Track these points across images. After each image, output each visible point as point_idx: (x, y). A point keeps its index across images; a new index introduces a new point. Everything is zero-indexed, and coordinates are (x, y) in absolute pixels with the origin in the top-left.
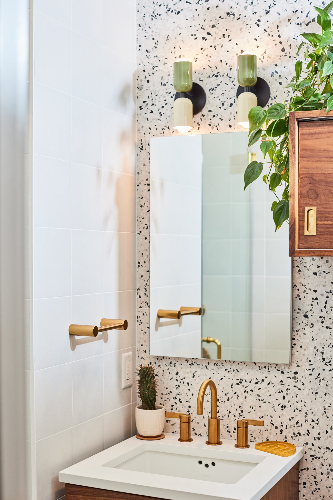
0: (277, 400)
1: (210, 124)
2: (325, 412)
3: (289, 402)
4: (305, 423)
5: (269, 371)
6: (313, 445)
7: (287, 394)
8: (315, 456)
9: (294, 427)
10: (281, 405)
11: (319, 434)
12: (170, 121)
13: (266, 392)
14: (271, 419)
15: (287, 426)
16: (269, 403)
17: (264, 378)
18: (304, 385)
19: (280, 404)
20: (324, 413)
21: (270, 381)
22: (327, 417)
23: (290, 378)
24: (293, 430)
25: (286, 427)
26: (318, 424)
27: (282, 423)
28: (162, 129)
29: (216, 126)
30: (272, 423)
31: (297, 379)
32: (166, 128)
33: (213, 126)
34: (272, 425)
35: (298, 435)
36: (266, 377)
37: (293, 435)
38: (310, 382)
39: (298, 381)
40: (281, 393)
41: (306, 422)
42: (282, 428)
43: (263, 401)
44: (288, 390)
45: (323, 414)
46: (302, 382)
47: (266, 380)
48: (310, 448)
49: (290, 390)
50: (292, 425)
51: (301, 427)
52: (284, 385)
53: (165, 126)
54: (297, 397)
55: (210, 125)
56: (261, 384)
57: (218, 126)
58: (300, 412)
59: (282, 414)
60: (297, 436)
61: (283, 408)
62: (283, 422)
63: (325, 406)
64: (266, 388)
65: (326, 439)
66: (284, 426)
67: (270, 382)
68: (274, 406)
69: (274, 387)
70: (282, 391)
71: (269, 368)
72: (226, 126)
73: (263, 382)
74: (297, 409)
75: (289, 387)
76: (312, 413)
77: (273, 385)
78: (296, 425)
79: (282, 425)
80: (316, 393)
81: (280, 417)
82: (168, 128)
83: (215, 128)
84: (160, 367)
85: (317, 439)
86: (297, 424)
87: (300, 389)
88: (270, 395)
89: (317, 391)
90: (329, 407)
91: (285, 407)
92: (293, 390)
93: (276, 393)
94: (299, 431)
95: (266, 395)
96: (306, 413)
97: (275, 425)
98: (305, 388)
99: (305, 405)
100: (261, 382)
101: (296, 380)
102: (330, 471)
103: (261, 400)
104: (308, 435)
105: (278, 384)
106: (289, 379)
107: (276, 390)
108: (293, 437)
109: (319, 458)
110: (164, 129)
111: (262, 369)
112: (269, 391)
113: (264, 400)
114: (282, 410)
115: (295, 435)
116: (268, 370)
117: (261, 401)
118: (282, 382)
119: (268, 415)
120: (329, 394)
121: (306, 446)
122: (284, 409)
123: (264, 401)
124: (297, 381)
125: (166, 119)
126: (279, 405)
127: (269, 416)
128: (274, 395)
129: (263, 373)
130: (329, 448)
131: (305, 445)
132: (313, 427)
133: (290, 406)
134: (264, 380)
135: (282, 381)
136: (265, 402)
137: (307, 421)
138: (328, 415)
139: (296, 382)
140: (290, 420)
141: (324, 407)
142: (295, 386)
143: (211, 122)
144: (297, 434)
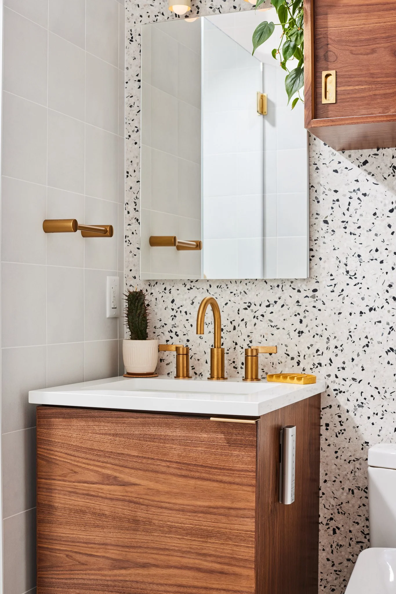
0: (293, 324)
1: (212, 6)
2: (351, 336)
3: (307, 326)
4: (326, 351)
5: (283, 291)
6: (337, 377)
7: (305, 317)
8: (339, 390)
9: (314, 356)
10: (297, 331)
11: (344, 363)
12: (164, 6)
13: (279, 316)
14: (286, 348)
15: (305, 355)
16: (283, 329)
17: (277, 300)
18: (324, 304)
19: (296, 329)
20: (350, 337)
21: (285, 302)
22: (353, 342)
23: (308, 297)
24: (313, 360)
25: (304, 357)
26: (342, 350)
27: (299, 353)
28: (155, 16)
29: (219, 8)
30: (287, 353)
31: (316, 298)
32: (160, 15)
33: (214, 9)
34: (287, 355)
35: (319, 366)
36: (280, 298)
37: (312, 367)
38: (332, 300)
39: (318, 300)
40: (298, 316)
41: (328, 349)
42: (299, 358)
43: (276, 327)
44: (306, 312)
45: (348, 338)
46: (323, 301)
47: (279, 301)
48: (333, 381)
49: (307, 311)
50: (311, 354)
51: (322, 355)
52: (300, 306)
53: (159, 13)
54: (316, 319)
55: (211, 8)
56: (273, 306)
57: (220, 9)
58: (321, 337)
59: (299, 342)
60: (317, 367)
61: (300, 335)
62: (301, 351)
63: (350, 329)
64: (279, 311)
65: (352, 369)
66: (302, 356)
67: (285, 304)
68: (289, 332)
69: (288, 309)
70: (299, 314)
71: (282, 287)
72: (230, 8)
73: (276, 304)
74: (317, 334)
75: (307, 309)
76: (335, 338)
77: (288, 307)
78: (316, 354)
79: (299, 355)
80: (340, 313)
81: (296, 346)
82: (163, 14)
83: (217, 11)
84: (152, 295)
85: (341, 369)
86: (317, 352)
87: (320, 310)
88: (284, 320)
89: (340, 310)
90: (355, 329)
91: (302, 332)
92: (312, 312)
93: (291, 316)
94: (319, 360)
95: (279, 320)
96: (328, 338)
97: (291, 356)
98: (326, 308)
99: (326, 329)
100: (274, 305)
101: (315, 299)
102: (357, 407)
103: (273, 326)
104: (331, 365)
105: (294, 305)
106: (307, 298)
107: (291, 313)
108: (312, 369)
109: (344, 392)
110: (158, 16)
111: (274, 288)
112: (283, 315)
113: (277, 326)
114: (299, 336)
115: (315, 366)
116: (282, 289)
117: (274, 327)
118: (299, 302)
119: (282, 344)
120: (355, 313)
121: (328, 379)
122: (301, 336)
123: (277, 327)
124: (317, 300)
125: (160, 4)
126: (295, 331)
127: (284, 345)
128: (289, 319)
129: (276, 293)
130: (356, 379)
131: (327, 377)
132: (337, 355)
133: (309, 331)
134: (277, 302)
135: (298, 302)
136: (278, 329)
137: (328, 348)
138: (354, 339)
139: (315, 302)
140: (309, 348)
141: (349, 330)
142: (314, 307)
143: (212, 4)
144: (318, 365)
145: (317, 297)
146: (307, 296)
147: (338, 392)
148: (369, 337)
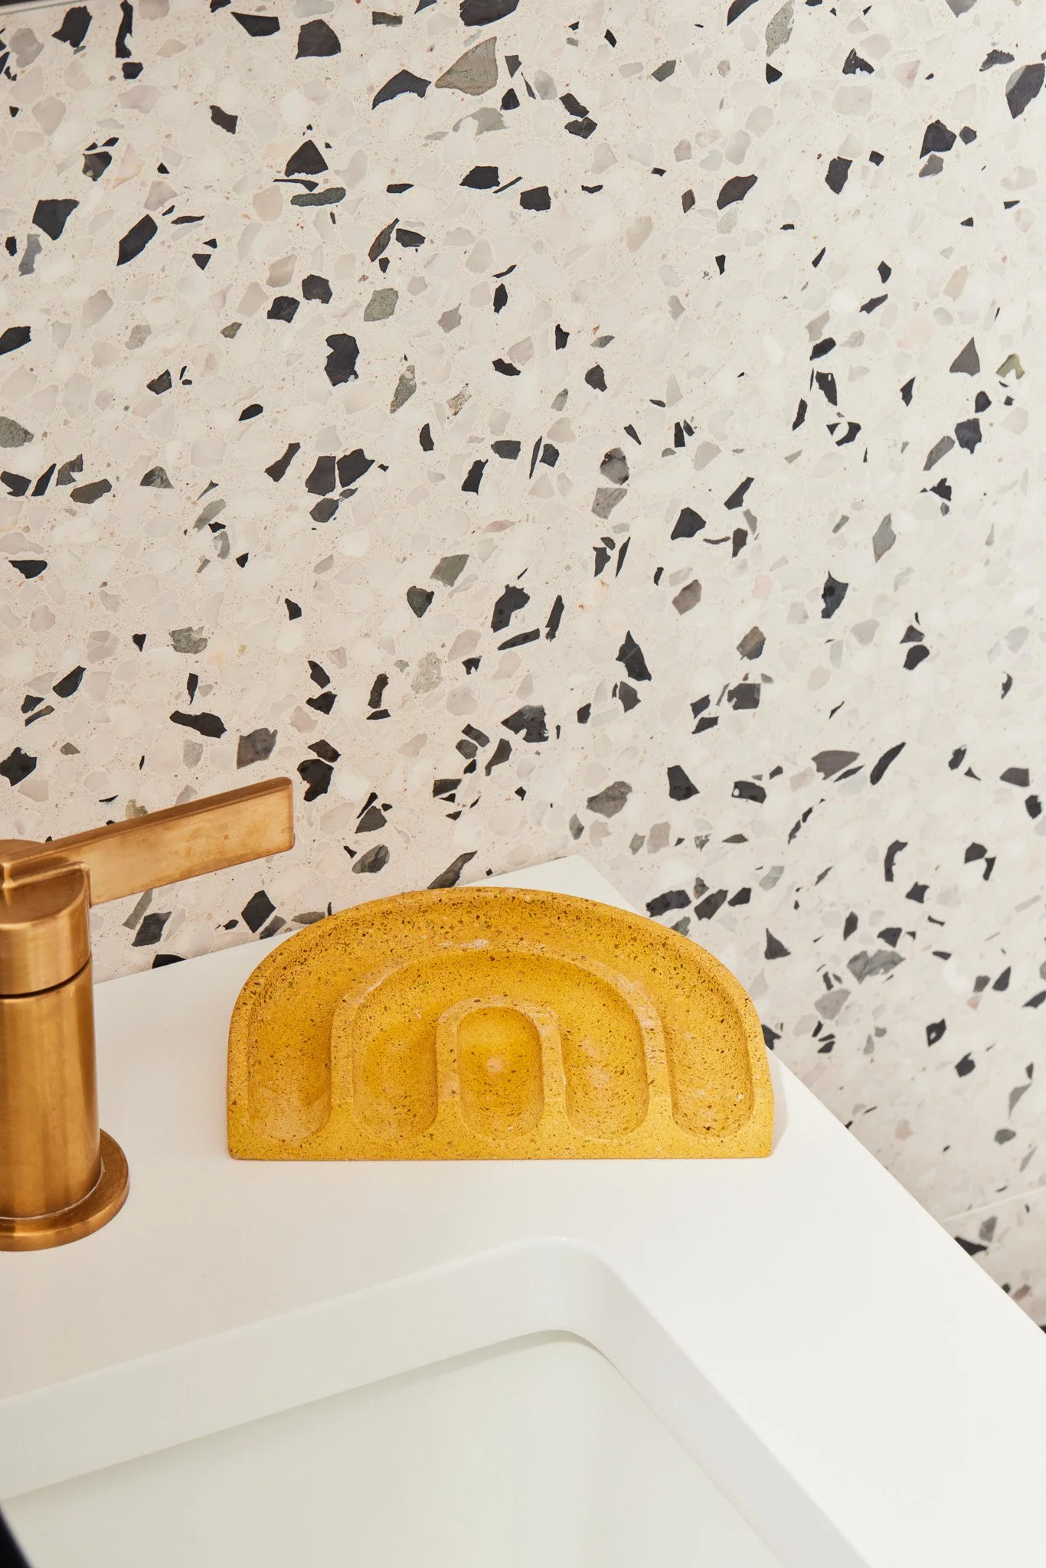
0: (252, 411)
2: (827, 384)
3: (404, 391)
4: (593, 583)
5: (132, 71)
6: (681, 786)
7: (382, 305)
8: (701, 886)
9: (472, 664)
10: (302, 467)
11: (752, 646)
13: (98, 362)
14: (188, 664)
15: (382, 681)
16: (151, 478)
17: (69, 183)
18: (583, 128)
19: (294, 448)
20: (816, 397)
21: (158, 195)
22: (842, 431)
23: (418, 86)
24: (460, 700)
25: (376, 698)
26: (740, 539)
27: (319, 675)
30: (194, 710)
31: (505, 82)
34: (194, 735)
35: (516, 739)
36: (97, 163)
37: (453, 765)
38: (664, 72)
39: (521, 94)
40: (308, 308)
41: (611, 566)
42: (325, 727)
43: (65, 479)
44: (394, 249)
45: (803, 406)
46: (570, 102)
47: (91, 195)
48: (645, 832)
49: (411, 239)
50: (442, 653)
51: (551, 635)
52: (336, 195)
54: (501, 298)
56: (26, 268)
58: (541, 468)
59: (325, 565)
60: (503, 752)
61: (334, 495)
62: (339, 654)
63: (825, 318)
64: (102, 301)
65: (818, 679)
66: (352, 699)
67: (157, 217)
68: (213, 495)
69: (202, 260)
70: (317, 288)
71: (126, 27)
73: (55, 232)
74: (508, 449)
75: (408, 211)
76: (679, 442)
77: (193, 239)
78: (489, 642)
79: (317, 691)
80: (735, 190)
81: (294, 611)
85: (722, 710)
86: (500, 620)
87: (537, 199)
88: (160, 384)
89: (738, 157)
90: (869, 307)
91: (356, 465)
92: (461, 236)
93: (231, 331)
94: (526, 687)
95: (105, 400)
96: (613, 460)
97: (237, 726)
98: (599, 168)
99: (596, 378)
100: (34, 247)
101: (493, 98)
102: (849, 980)
103: (34, 476)
104: (629, 699)
105: (264, 204)
106: (407, 99)
107: (235, 298)
108: (454, 784)
109: (743, 897)
111: (23, 62)
112: (139, 335)
113: (77, 465)
114: (324, 512)
115: (484, 755)
116: (122, 51)
117: (40, 490)
118: (320, 165)
119: (139, 640)
120: (876, 158)
121: (601, 831)
122: (344, 505)
123: (81, 479)
124: (510, 101)
126: (276, 471)
127: (159, 648)
128: (210, 364)
129: (53, 114)
130: (853, 756)
131: (588, 818)
132: (688, 597)
133: (426, 430)
134: (71, 205)
135: (308, 159)
136: (89, 494)
137: (614, 554)
138: (851, 405)
139: (489, 122)
140: (420, 601)
141: (813, 328)
142: (482, 178)
144: (508, 734)
145: (513, 63)
146: (406, 83)
147: (689, 911)
148: (990, 358)
